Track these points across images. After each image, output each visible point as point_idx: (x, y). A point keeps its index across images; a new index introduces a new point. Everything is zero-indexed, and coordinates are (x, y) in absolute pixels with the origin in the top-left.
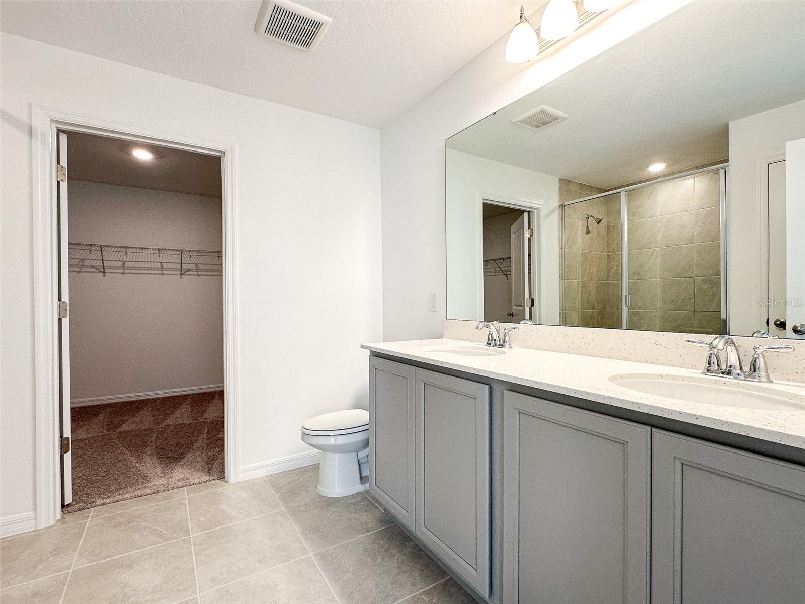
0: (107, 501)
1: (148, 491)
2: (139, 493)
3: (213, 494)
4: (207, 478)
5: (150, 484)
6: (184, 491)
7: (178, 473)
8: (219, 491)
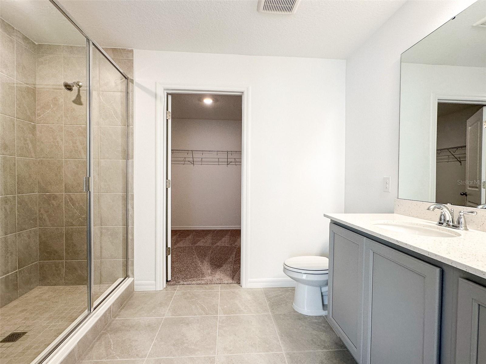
0: (185, 283)
1: (203, 282)
2: (199, 282)
3: (233, 292)
4: (231, 281)
5: (204, 279)
6: (219, 286)
7: (218, 275)
8: (236, 292)
